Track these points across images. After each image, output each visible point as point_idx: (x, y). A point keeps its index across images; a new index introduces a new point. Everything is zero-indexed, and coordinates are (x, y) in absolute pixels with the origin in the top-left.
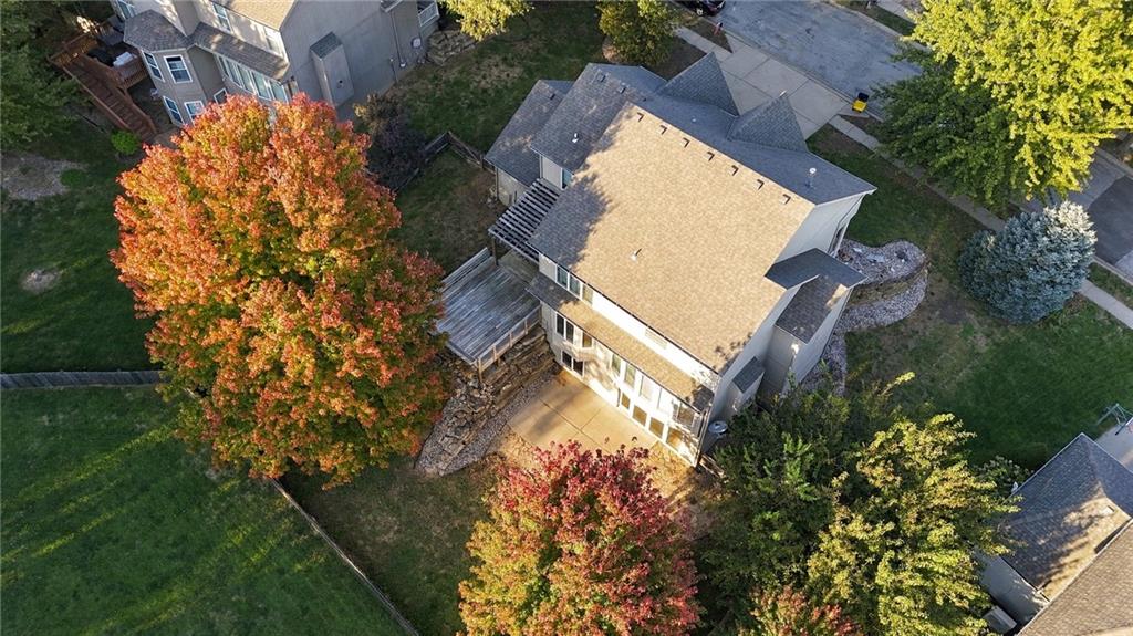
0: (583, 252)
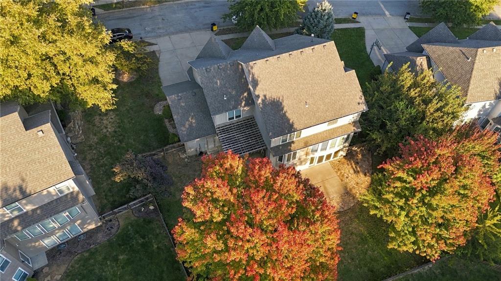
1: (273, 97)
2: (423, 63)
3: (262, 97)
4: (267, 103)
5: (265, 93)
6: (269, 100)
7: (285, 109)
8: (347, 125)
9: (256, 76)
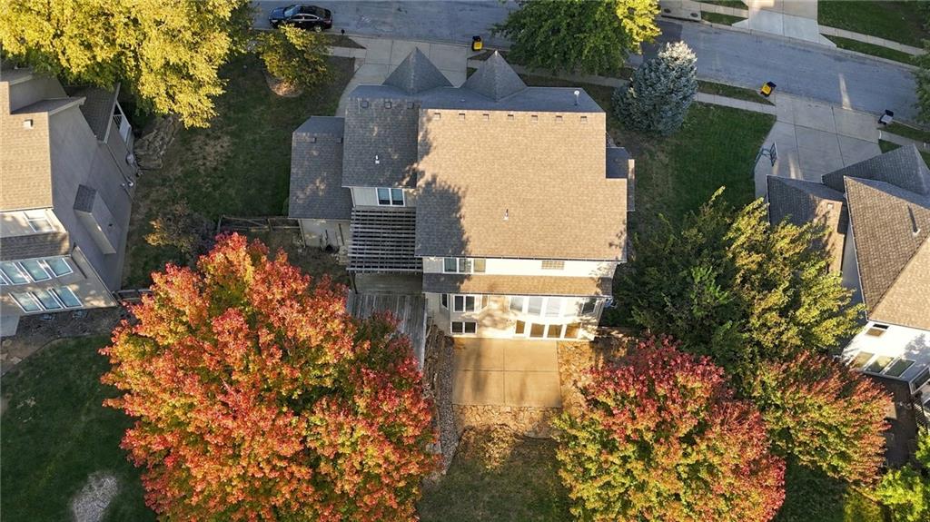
0: (465, 237)
1: (449, 183)
2: (831, 214)
3: (428, 177)
4: (434, 191)
5: (436, 171)
6: (440, 185)
7: (463, 211)
8: (586, 279)
9: (431, 137)
